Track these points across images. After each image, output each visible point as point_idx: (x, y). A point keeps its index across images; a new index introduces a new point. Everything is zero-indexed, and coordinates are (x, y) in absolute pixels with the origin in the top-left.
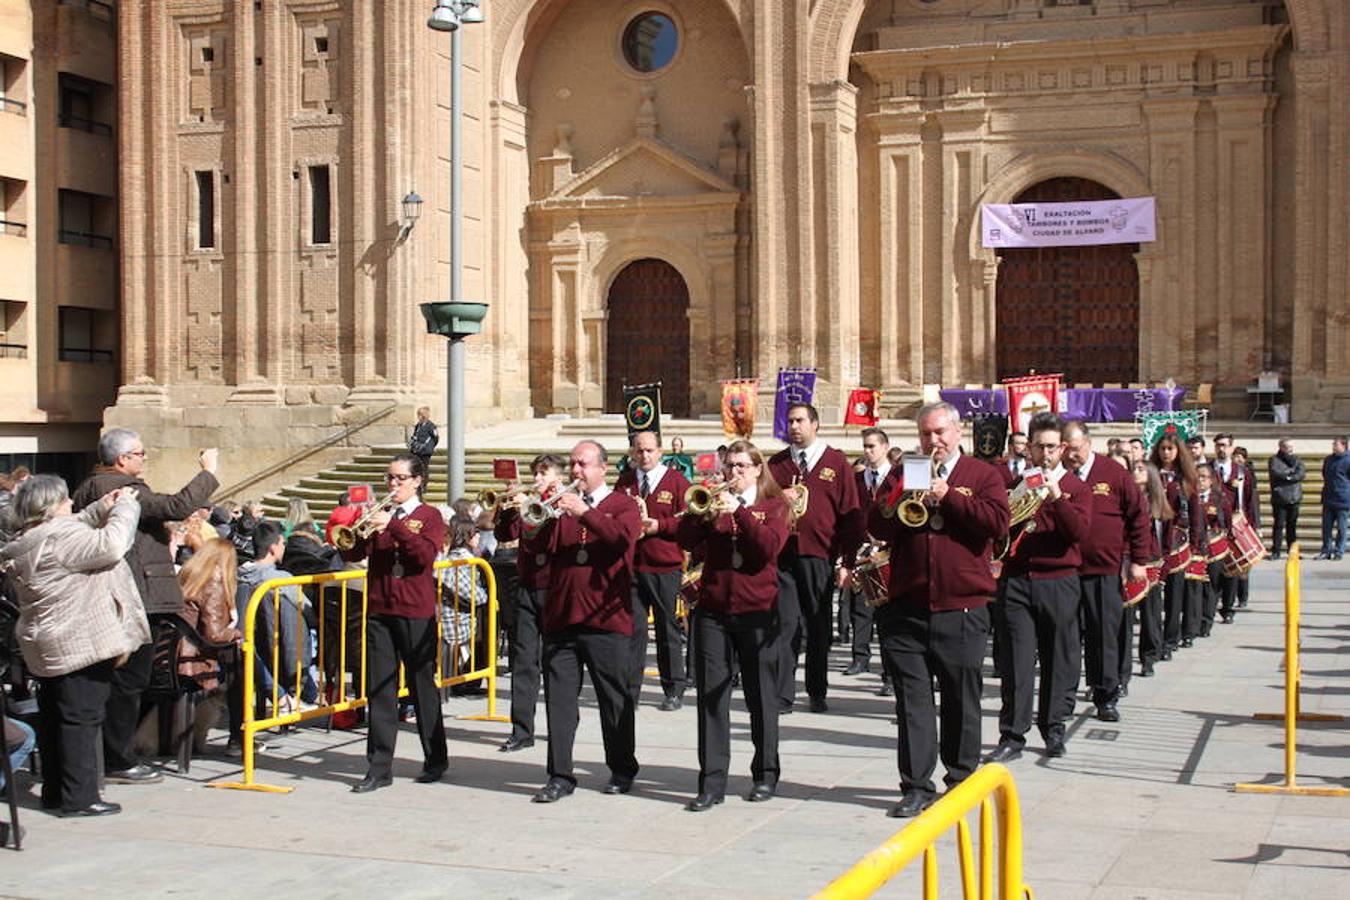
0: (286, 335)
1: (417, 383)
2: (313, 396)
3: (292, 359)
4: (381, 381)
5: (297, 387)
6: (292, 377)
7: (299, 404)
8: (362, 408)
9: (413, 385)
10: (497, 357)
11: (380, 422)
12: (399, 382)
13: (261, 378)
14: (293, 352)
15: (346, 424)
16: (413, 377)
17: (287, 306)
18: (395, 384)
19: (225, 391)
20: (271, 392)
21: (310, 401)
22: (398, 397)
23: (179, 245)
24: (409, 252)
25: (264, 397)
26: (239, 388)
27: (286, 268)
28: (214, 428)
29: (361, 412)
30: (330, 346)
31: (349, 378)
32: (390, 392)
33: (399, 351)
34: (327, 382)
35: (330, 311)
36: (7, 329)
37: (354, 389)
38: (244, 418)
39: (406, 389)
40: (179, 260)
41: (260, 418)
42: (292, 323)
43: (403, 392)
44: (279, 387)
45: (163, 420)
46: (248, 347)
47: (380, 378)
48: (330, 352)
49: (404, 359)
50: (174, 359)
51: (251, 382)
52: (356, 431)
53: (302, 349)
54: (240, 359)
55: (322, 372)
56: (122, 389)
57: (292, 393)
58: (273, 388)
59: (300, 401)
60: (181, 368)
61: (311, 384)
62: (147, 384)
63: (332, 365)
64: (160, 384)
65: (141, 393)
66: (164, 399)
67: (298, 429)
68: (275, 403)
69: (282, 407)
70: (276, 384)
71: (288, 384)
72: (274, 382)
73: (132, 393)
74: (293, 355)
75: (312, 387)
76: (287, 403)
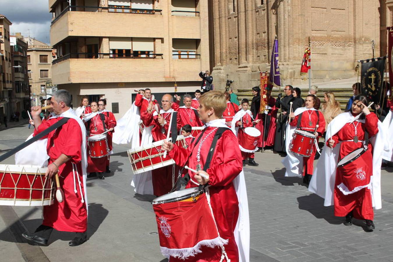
0: (253, 44)
1: (291, 61)
2: (259, 68)
3: (255, 53)
5: (255, 65)
6: (255, 61)
7: (255, 71)
9: (289, 61)
10: (355, 48)
12: (282, 60)
13: (245, 61)
14: (255, 50)
16: (289, 58)
17: (253, 32)
19: (236, 68)
20: (247, 67)
21: (258, 70)
23: (227, 12)
24: (287, 4)
25: (245, 69)
26: (240, 66)
27: (252, 16)
30: (264, 47)
34: (263, 62)
35: (264, 33)
37: (269, 64)
38: (239, 78)
39: (285, 63)
40: (227, 18)
41: (243, 77)
42: (254, 39)
43: (283, 65)
44: (251, 64)
45: (220, 79)
46: (243, 49)
48: (264, 49)
50: (226, 56)
51: (243, 63)
53: (257, 49)
54: (241, 55)
55: (262, 58)
56: (214, 68)
57: (253, 67)
58: (248, 65)
59: (255, 70)
60: (228, 59)
61: (259, 63)
62: (219, 66)
63: (265, 55)
64: (222, 65)
65: (217, 69)
66: (222, 71)
67: (253, 81)
68: (248, 71)
69: (249, 73)
70: (249, 64)
71: (253, 63)
72: (248, 63)
73: (215, 69)
74: (255, 52)
75: (259, 64)
76: (252, 71)
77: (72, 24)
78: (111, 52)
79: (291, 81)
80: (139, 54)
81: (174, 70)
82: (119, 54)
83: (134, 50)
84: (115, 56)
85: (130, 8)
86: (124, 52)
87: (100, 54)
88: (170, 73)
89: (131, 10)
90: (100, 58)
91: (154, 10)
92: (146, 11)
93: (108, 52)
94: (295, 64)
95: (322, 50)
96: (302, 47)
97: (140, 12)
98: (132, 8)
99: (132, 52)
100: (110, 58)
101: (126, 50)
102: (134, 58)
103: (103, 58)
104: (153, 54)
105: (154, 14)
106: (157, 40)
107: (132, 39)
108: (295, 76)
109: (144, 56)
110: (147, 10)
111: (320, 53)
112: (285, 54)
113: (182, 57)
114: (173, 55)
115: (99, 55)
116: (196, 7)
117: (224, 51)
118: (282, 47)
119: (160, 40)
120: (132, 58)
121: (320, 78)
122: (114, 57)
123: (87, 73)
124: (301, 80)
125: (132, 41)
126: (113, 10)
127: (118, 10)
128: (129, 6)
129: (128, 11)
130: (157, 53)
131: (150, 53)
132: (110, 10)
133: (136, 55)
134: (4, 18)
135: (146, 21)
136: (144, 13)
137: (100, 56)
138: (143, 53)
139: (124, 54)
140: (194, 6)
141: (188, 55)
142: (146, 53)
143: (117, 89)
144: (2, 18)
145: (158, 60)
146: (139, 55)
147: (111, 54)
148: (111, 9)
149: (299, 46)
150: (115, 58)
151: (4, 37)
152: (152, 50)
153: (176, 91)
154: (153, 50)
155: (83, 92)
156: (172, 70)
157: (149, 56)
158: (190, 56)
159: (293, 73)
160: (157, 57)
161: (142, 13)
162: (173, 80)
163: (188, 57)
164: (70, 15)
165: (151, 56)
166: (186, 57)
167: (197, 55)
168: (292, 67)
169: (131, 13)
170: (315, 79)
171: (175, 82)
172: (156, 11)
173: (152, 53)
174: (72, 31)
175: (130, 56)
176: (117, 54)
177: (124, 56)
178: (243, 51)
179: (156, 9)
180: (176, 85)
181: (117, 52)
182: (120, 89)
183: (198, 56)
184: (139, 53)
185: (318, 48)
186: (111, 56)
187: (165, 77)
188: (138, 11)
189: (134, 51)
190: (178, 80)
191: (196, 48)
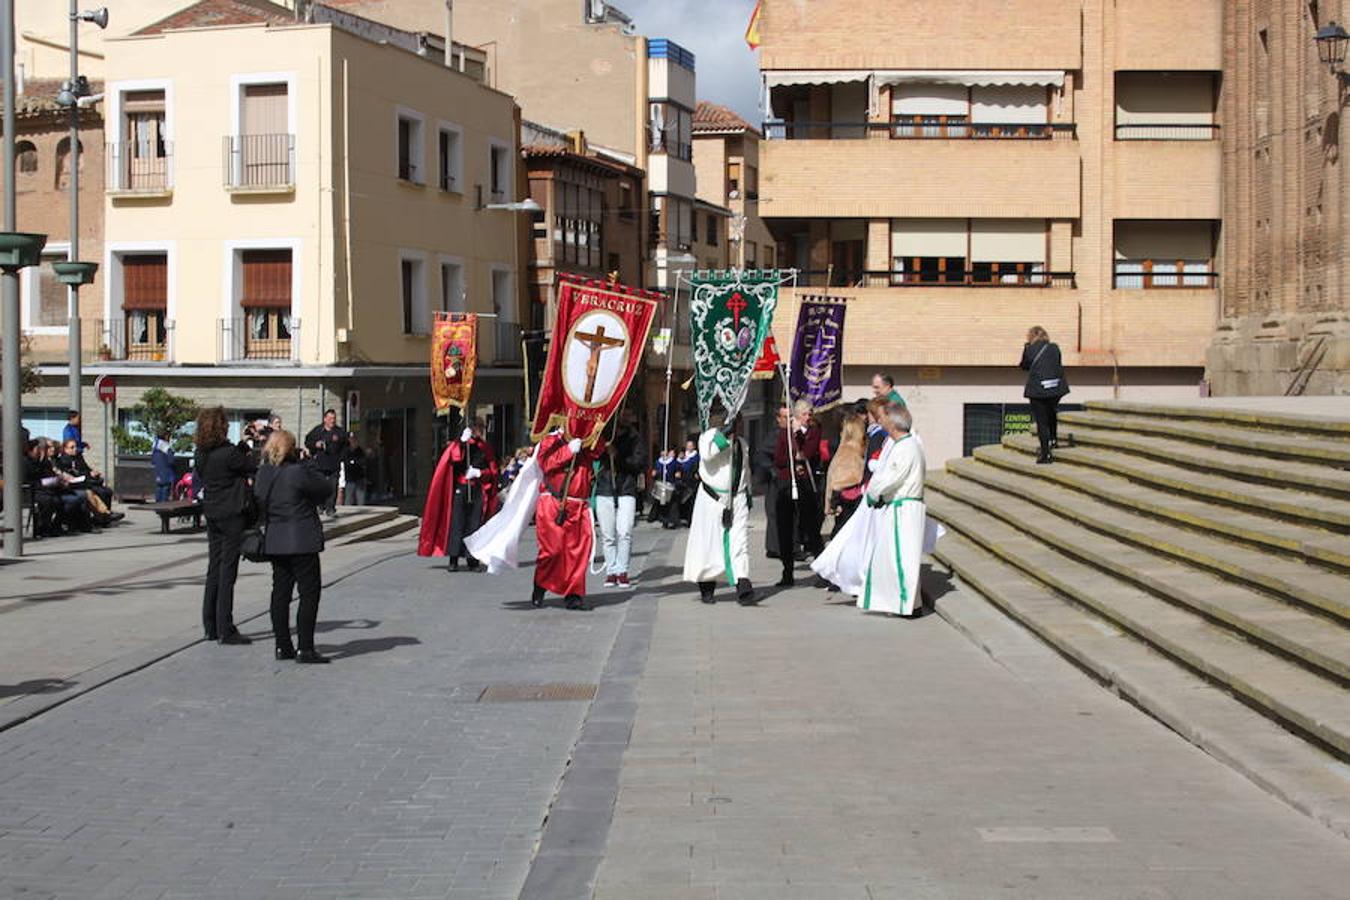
25: (1273, 331)
26: (1267, 319)
36: (1213, 253)
40: (1253, 152)
77: (769, 179)
78: (899, 267)
80: (995, 273)
81: (1115, 327)
82: (927, 272)
83: (975, 258)
84: (911, 280)
85: (966, 121)
86: (942, 267)
87: (867, 273)
88: (1102, 338)
89: (970, 128)
91: (1053, 126)
92: (1022, 130)
93: (886, 268)
97: (1002, 135)
98: (975, 120)
99: (968, 268)
100: (892, 285)
101: (949, 260)
102: (974, 286)
104: (1042, 274)
105: (1049, 137)
106: (1055, 227)
107: (970, 225)
109: (1013, 279)
110: (1028, 127)
113: (1157, 280)
116: (1214, 110)
119: (1068, 226)
120: (969, 285)
122: (905, 284)
125: (969, 230)
126: (909, 131)
127: (926, 131)
128: (965, 116)
129: (961, 131)
130: (1054, 269)
131: (1035, 270)
132: (900, 131)
133: (985, 274)
134: (743, 130)
135: (1016, 162)
136: (1017, 135)
138: (1008, 268)
139: (942, 273)
140: (1210, 107)
141: (1181, 274)
142: (1020, 268)
143: (913, 387)
144: (737, 131)
145: (1059, 292)
146: (994, 277)
147: (899, 273)
148: (905, 128)
151: (742, 196)
152: (1041, 261)
154: (1043, 259)
157: (1029, 280)
158: (1187, 280)
160: (1055, 282)
161: (1009, 135)
163: (1180, 281)
164: (765, 152)
165: (1036, 279)
166: (1173, 280)
167: (1210, 275)
169: (969, 137)
172: (1054, 130)
173: (1040, 269)
174: (771, 200)
175: (962, 280)
176: (916, 273)
177: (942, 278)
179: (1055, 120)
180: (1117, 378)
181: (917, 267)
182: (923, 387)
184: (995, 268)
186: (899, 278)
187: (1079, 351)
188: (995, 131)
189: (974, 264)
191: (1209, 250)
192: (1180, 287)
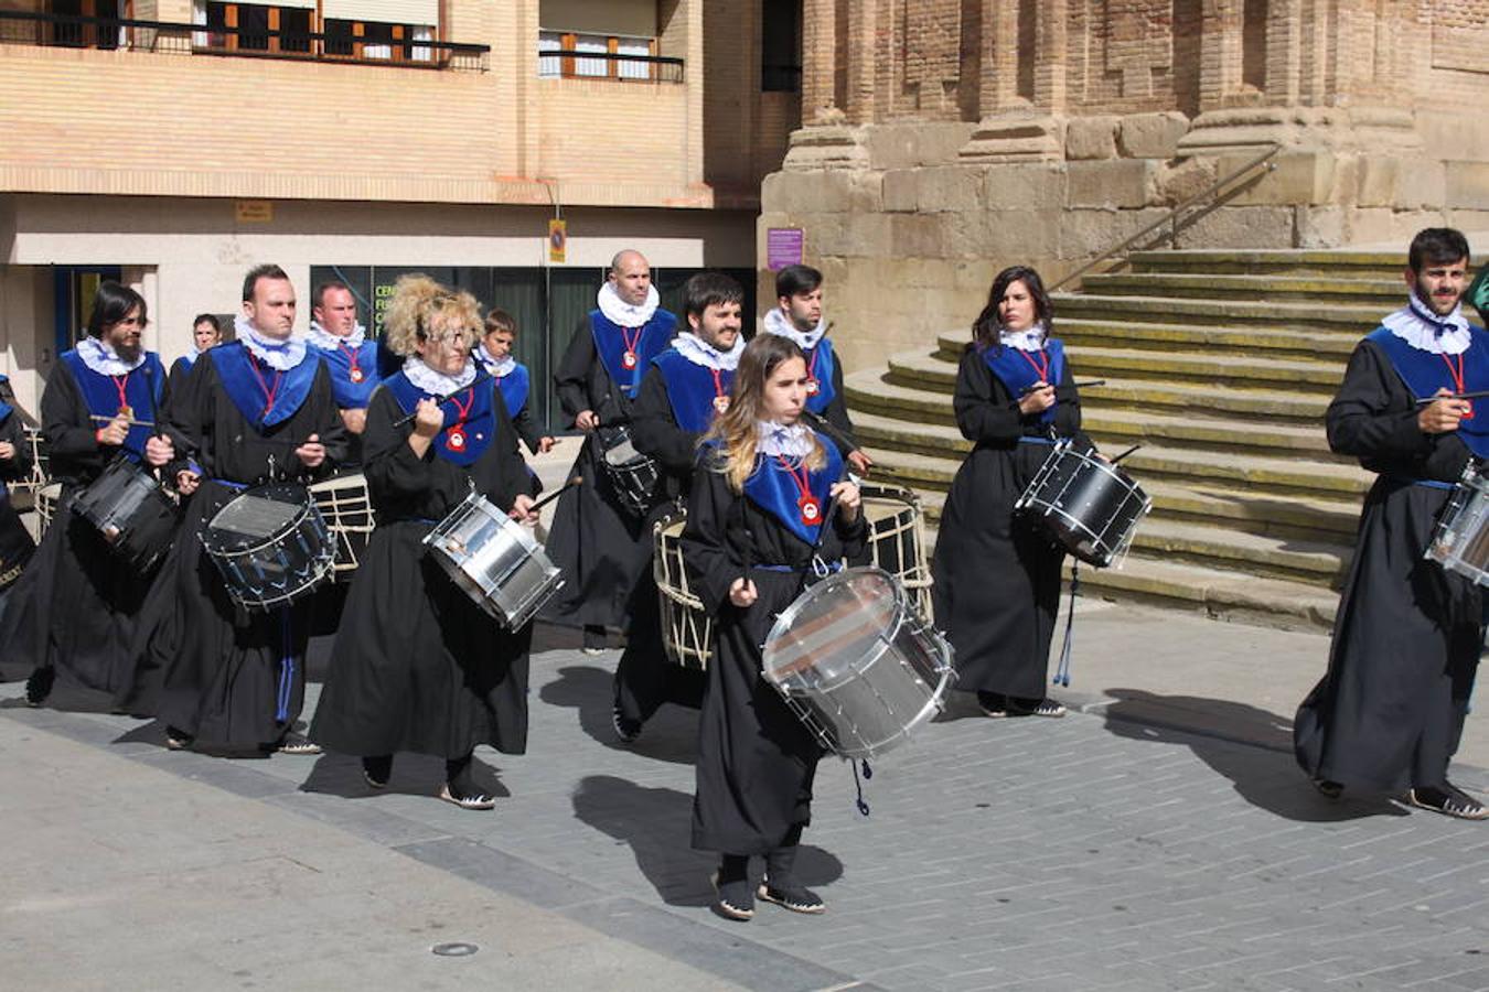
1: (1342, 100)
2: (1118, 141)
3: (1086, 55)
4: (1255, 98)
5: (1089, 120)
7: (1092, 157)
8: (1205, 163)
9: (1329, 104)
11: (1242, 198)
12: (1293, 96)
13: (1023, 101)
14: (1087, 39)
15: (1171, 203)
16: (1331, 86)
18: (1283, 103)
19: (959, 134)
20: (1036, 132)
21: (1114, 150)
22: (1286, 135)
25: (1024, 143)
26: (985, 125)
28: (934, 216)
29: (1202, 174)
30: (1158, 20)
31: (1188, 94)
32: (1269, 122)
33: (1295, 20)
34: (1150, 105)
36: (660, 31)
37: (1200, 119)
38: (983, 193)
39: (1309, 115)
41: (1013, 190)
43: (1299, 122)
44: (1058, 118)
45: (851, 198)
46: (1002, 32)
47: (1251, 90)
48: (1157, 33)
49: (1308, 41)
50: (882, 68)
51: (1006, 110)
52: (1191, 221)
53: (1104, 33)
54: (987, 62)
55: (1143, 83)
56: (796, 135)
57: (1079, 132)
58: (1043, 122)
59: (1094, 150)
60: (893, 88)
61: (1116, 112)
62: (833, 123)
63: (1159, 63)
64: (854, 122)
65: (822, 142)
66: (857, 153)
67: (1079, 216)
68: (1043, 157)
69: (1053, 165)
70: (1049, 114)
71: (1074, 112)
72: (1046, 109)
73: (808, 143)
74: (1087, 46)
75: (1119, 118)
76: (1068, 157)
78: (202, 18)
79: (1346, 217)
80: (358, 39)
81: (545, 141)
82: (247, 31)
83: (328, 11)
84: (223, 44)
86: (274, 22)
87: (132, 24)
88: (522, 157)
90: (131, 49)
93: (183, 19)
94: (1362, 123)
95: (1476, 48)
96: (1398, 29)
99: (317, 27)
100: (197, 52)
101: (285, 11)
102: (330, 62)
103: (153, 49)
104: (432, 45)
108: (1368, 187)
109: (381, 52)
111: (1471, 66)
112: (1307, 64)
113: (582, 66)
114: (542, 54)
115: (123, 31)
117: (869, 38)
118: (1291, 19)
120: (320, 60)
121: (1474, 204)
122: (216, 50)
123: (60, 133)
124: (1392, 215)
130: (455, 38)
131: (419, 37)
133: (342, 41)
137: (131, 37)
138: (378, 32)
139: (274, 34)
141: (612, 57)
142: (398, 34)
143: (228, 238)
145: (463, 78)
146: (357, 46)
147: (200, 28)
149: (1378, 17)
150: (224, 55)
152: (430, 23)
153: (561, 257)
154: (435, 22)
155: (35, 248)
156: (532, 139)
157: (408, 54)
158: (622, 68)
159: (1356, 172)
160: (458, 61)
162: (540, 198)
163: (613, 68)
165: (420, 54)
166: (600, 67)
167: (657, 60)
168: (1351, 136)
170: (1455, 209)
171: (553, 207)
173: (428, 37)
175: (308, 49)
176: (232, 31)
177: (274, 42)
178: (1007, 42)
180: (557, 224)
181: (232, 20)
183: (668, 69)
184: (359, 31)
185: (1462, 41)
186: (201, 39)
187: (495, 177)
189: (326, 20)
190: (566, 197)
191: (653, 25)
192: (612, 76)
